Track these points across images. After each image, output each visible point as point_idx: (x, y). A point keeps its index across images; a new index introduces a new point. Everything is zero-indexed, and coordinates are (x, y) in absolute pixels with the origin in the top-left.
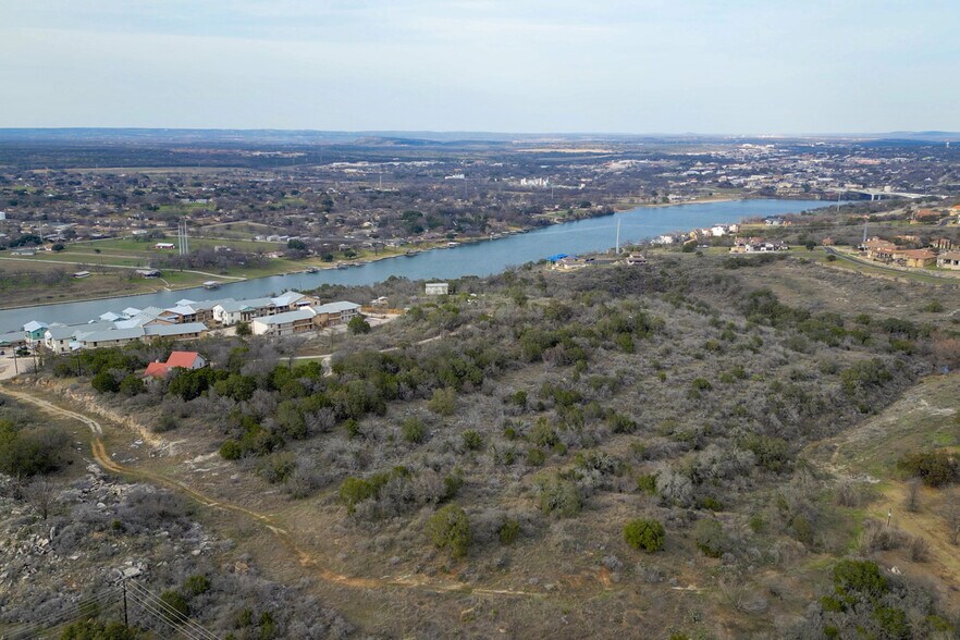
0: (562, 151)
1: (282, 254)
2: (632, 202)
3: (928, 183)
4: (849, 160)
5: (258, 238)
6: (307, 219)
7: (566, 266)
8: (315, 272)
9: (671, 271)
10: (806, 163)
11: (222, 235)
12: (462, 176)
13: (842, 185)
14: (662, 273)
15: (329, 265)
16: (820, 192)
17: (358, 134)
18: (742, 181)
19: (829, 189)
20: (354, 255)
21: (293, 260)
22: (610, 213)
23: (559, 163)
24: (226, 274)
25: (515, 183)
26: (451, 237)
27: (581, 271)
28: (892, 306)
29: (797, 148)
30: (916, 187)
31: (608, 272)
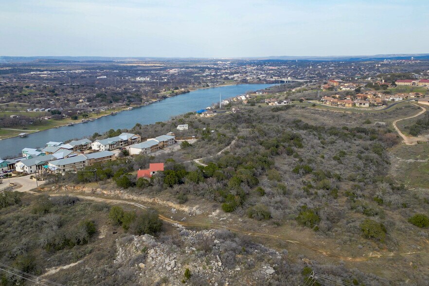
0: (142, 65)
1: (50, 117)
2: (194, 87)
3: (302, 76)
4: (265, 67)
5: (28, 110)
6: (48, 100)
7: (208, 115)
8: (72, 125)
9: (252, 114)
10: (249, 69)
11: (6, 110)
12: (105, 77)
13: (272, 77)
14: (249, 115)
15: (77, 122)
16: (265, 80)
17: (31, 58)
18: (232, 76)
19: (268, 79)
20: (87, 116)
21: (56, 120)
22: (189, 92)
23: (146, 70)
24: (26, 129)
25: (133, 80)
26: (128, 105)
27: (216, 117)
28: (351, 122)
29: (242, 63)
30: (299, 78)
31: (227, 116)
